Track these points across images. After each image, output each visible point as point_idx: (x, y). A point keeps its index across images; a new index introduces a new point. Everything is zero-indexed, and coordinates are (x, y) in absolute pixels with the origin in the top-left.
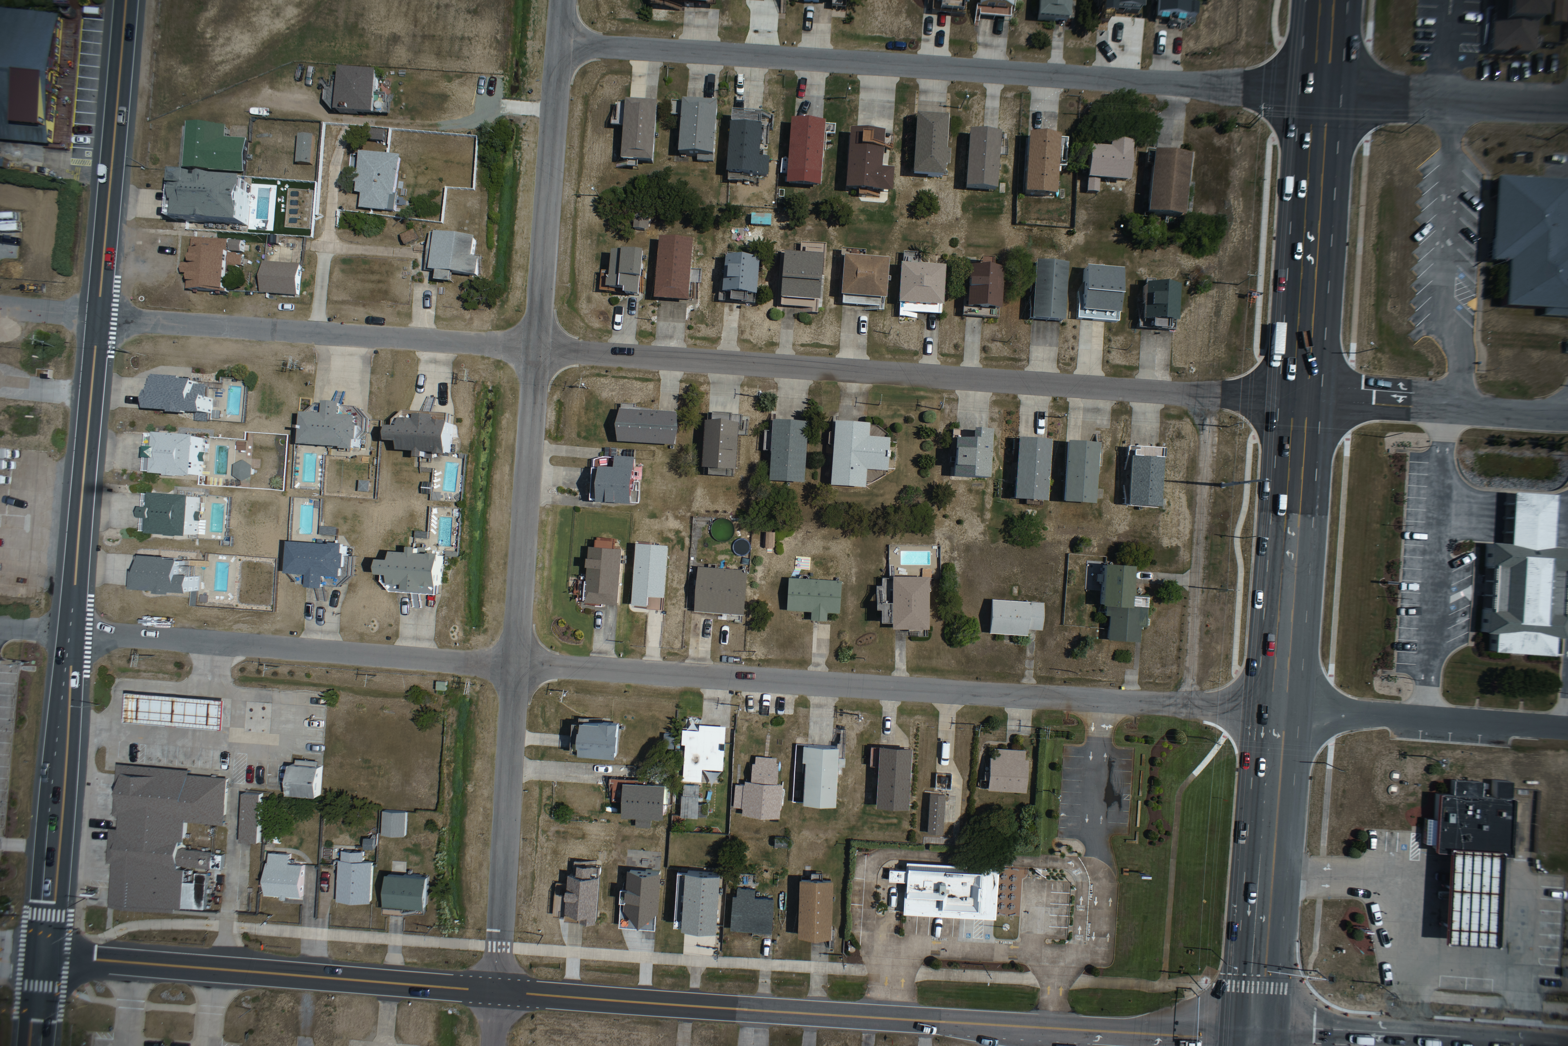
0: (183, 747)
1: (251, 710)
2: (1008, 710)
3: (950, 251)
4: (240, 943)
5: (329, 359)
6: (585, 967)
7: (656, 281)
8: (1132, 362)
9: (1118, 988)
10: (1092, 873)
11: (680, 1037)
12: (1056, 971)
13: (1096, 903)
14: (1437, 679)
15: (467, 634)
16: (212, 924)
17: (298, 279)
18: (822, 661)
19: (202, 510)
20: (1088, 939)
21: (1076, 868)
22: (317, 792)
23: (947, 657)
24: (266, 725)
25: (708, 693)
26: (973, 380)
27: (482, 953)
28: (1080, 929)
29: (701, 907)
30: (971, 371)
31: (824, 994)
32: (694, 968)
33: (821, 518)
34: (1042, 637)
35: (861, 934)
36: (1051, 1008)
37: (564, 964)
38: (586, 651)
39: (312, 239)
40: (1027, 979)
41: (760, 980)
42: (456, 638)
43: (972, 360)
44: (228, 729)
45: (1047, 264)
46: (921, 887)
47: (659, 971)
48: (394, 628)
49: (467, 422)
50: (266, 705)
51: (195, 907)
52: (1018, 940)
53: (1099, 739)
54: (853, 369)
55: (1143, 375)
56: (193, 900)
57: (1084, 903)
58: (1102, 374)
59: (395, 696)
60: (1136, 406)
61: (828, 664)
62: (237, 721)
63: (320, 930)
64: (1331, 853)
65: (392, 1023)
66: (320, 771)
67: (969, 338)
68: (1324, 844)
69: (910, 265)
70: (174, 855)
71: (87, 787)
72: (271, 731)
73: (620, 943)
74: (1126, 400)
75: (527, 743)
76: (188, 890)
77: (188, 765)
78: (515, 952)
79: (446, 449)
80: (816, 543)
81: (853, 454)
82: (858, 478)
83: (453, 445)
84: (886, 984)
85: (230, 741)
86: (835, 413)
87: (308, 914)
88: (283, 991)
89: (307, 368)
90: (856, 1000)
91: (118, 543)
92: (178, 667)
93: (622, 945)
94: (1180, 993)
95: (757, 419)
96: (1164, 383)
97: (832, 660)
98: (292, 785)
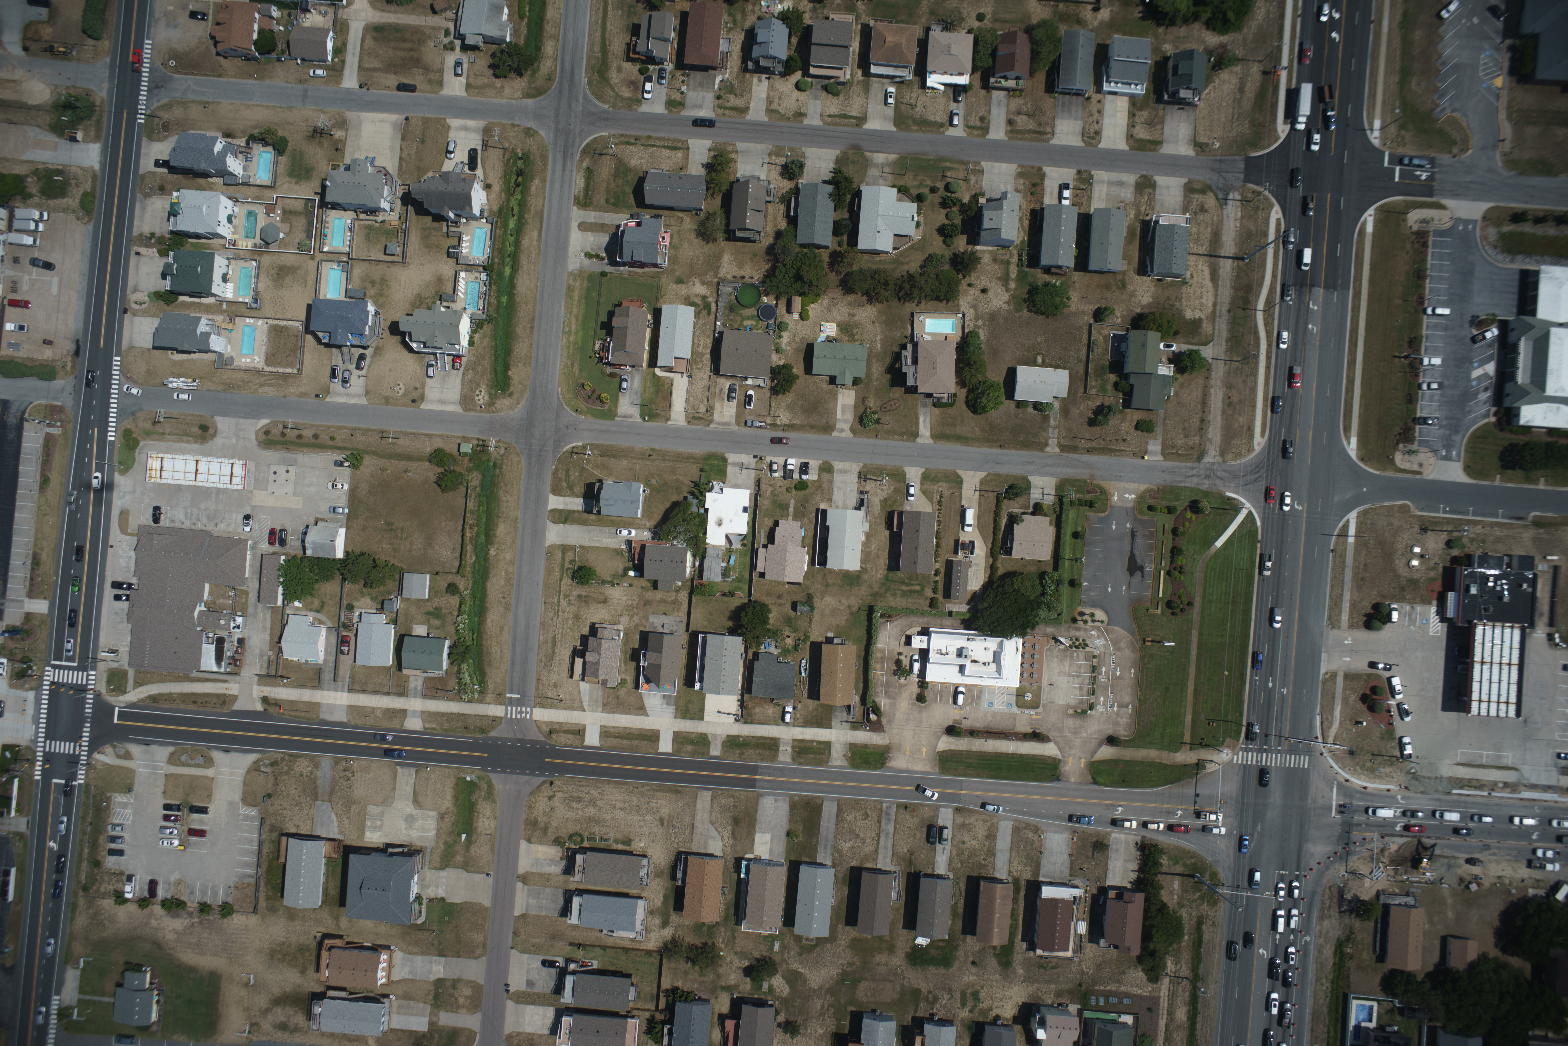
0: (206, 509)
1: (275, 473)
2: (1031, 478)
3: (976, 24)
4: (259, 707)
5: (359, 126)
6: (605, 733)
7: (687, 48)
8: (1157, 136)
9: (1139, 759)
10: (1115, 643)
11: (699, 806)
12: (1078, 742)
13: (1118, 673)
14: (1458, 454)
15: (493, 398)
16: (232, 688)
17: (330, 45)
18: (846, 426)
19: (230, 272)
20: (1110, 710)
21: (1098, 637)
22: (340, 554)
23: (971, 424)
24: (289, 488)
25: (732, 458)
26: (998, 152)
27: (501, 718)
28: (1102, 699)
29: (724, 666)
30: (996, 143)
31: (845, 763)
32: (714, 735)
33: (847, 286)
34: (1067, 404)
35: (883, 702)
36: (1073, 780)
37: (584, 730)
38: (611, 413)
39: (344, 7)
40: (1049, 750)
41: (781, 748)
42: (482, 401)
43: (998, 132)
44: (251, 492)
45: (1072, 37)
46: (944, 651)
47: (679, 738)
48: (420, 391)
49: (496, 187)
50: (290, 468)
51: (215, 668)
52: (1040, 710)
53: (1122, 508)
54: (880, 139)
55: (1167, 149)
56: (213, 661)
57: (1107, 673)
58: (1127, 148)
59: (420, 457)
60: (1160, 180)
61: (852, 430)
62: (260, 484)
63: (339, 694)
64: (1352, 626)
65: (410, 789)
66: (342, 532)
67: (994, 111)
68: (1345, 619)
69: (937, 35)
70: (196, 614)
71: (110, 549)
72: (295, 494)
73: (641, 709)
74: (1150, 173)
75: (550, 507)
76: (209, 651)
77: (210, 527)
78: (535, 717)
79: (476, 211)
80: (843, 311)
81: (879, 218)
82: (884, 243)
83: (482, 211)
84: (908, 753)
85: (253, 503)
86: (862, 182)
87: (327, 677)
88: (302, 756)
89: (337, 133)
90: (877, 769)
91: (145, 306)
92: (203, 430)
93: (642, 711)
94: (1202, 765)
95: (785, 188)
96: (1188, 158)
97: (857, 425)
98: (315, 544)
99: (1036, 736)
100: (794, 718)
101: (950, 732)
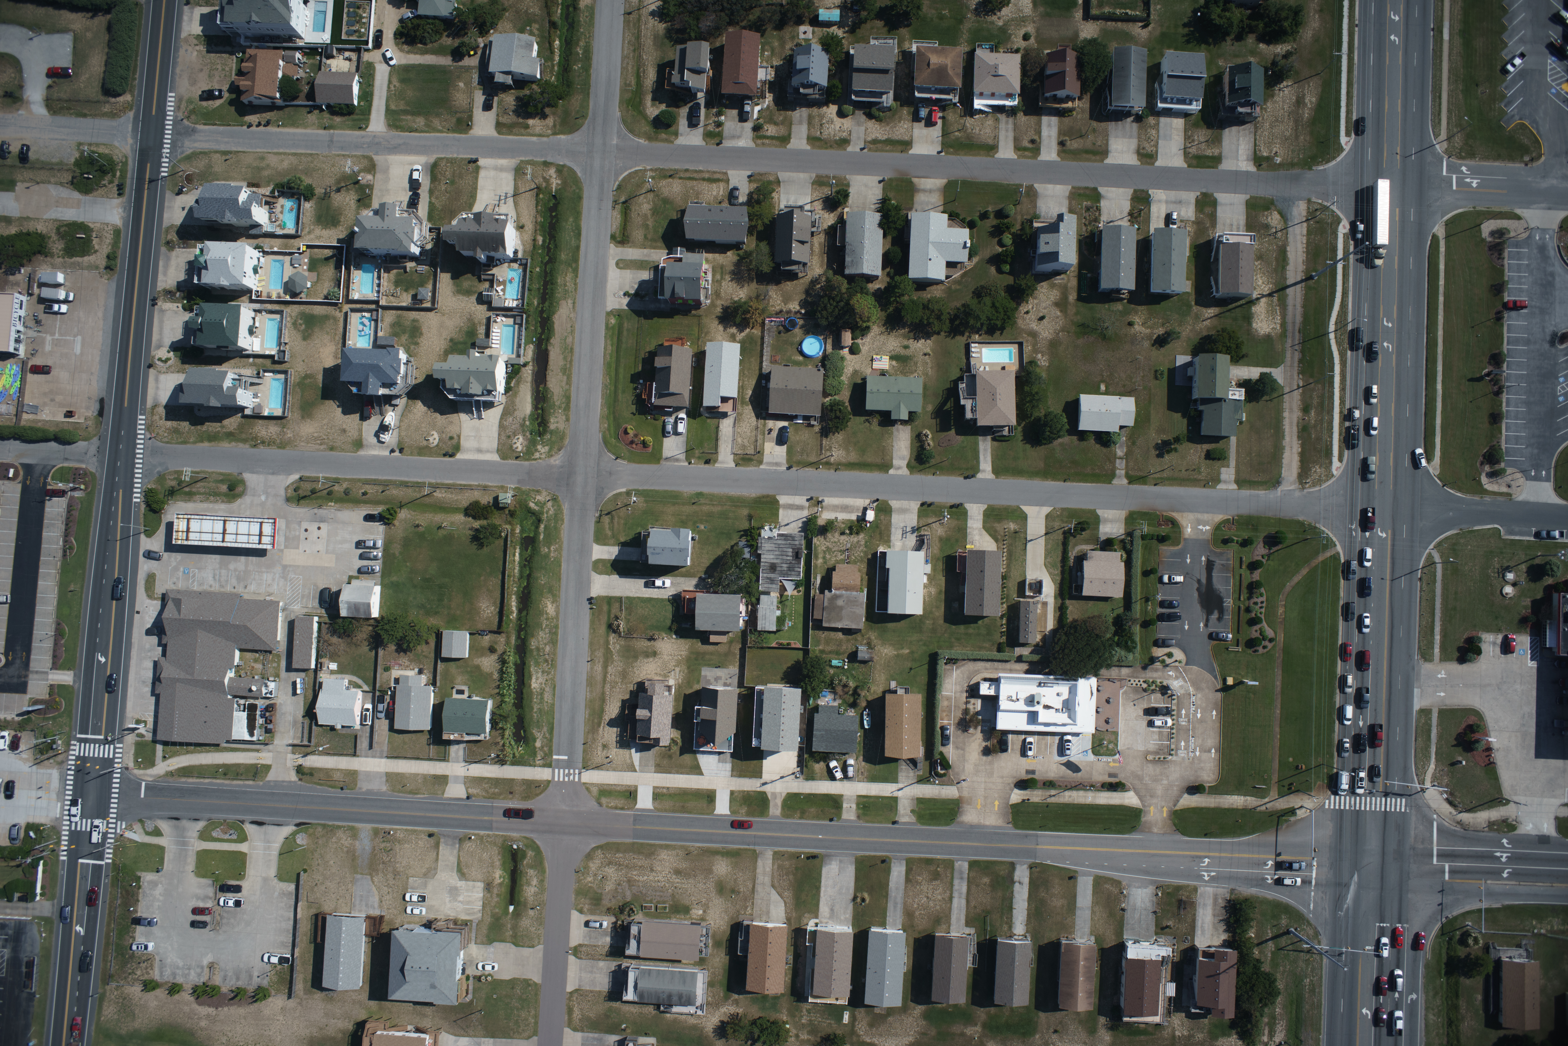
0: (235, 570)
1: (306, 530)
2: (1100, 512)
3: (1023, 44)
4: (293, 777)
5: (386, 170)
6: (657, 795)
7: (724, 77)
8: (1216, 152)
9: (1226, 806)
10: (1194, 684)
11: (759, 870)
12: (1159, 790)
13: (1199, 716)
14: (1548, 474)
15: (531, 445)
16: (264, 757)
17: (356, 89)
18: (904, 463)
19: (257, 324)
20: (1192, 755)
21: (1177, 678)
22: (375, 613)
23: (1034, 457)
24: (321, 546)
25: (783, 499)
26: (1050, 173)
27: (549, 782)
28: (1183, 744)
29: (782, 720)
30: (1049, 164)
31: (913, 819)
32: (774, 794)
34: (1133, 432)
35: (950, 752)
36: (1155, 830)
37: (636, 791)
38: (656, 457)
39: (370, 49)
40: (1129, 799)
41: (845, 805)
42: (520, 449)
43: (1049, 153)
44: (282, 551)
45: (1123, 55)
46: (1014, 698)
47: (737, 798)
48: (455, 441)
49: (529, 226)
50: (322, 525)
51: (247, 737)
52: (1118, 756)
53: (1196, 540)
54: (927, 164)
55: (1226, 165)
56: (246, 730)
57: (1187, 715)
58: (1185, 166)
59: (456, 510)
60: (1221, 197)
61: (909, 466)
62: (292, 542)
63: (377, 760)
64: (1445, 658)
65: (453, 860)
66: (377, 589)
67: (1045, 132)
68: (1437, 650)
71: (136, 616)
72: (327, 552)
73: (695, 768)
74: (1210, 191)
75: (595, 557)
76: (240, 719)
77: (240, 590)
78: (583, 780)
79: (510, 253)
80: (894, 342)
81: (930, 246)
82: (937, 271)
83: (516, 252)
84: (979, 807)
85: (284, 563)
86: (911, 209)
87: (363, 743)
88: (339, 827)
89: (365, 178)
90: (947, 824)
91: (170, 363)
92: (231, 488)
93: (696, 770)
94: (1292, 811)
95: (829, 219)
96: (1247, 173)
97: (914, 463)
98: (348, 603)
99: (1115, 787)
100: (857, 771)
101: (1022, 784)
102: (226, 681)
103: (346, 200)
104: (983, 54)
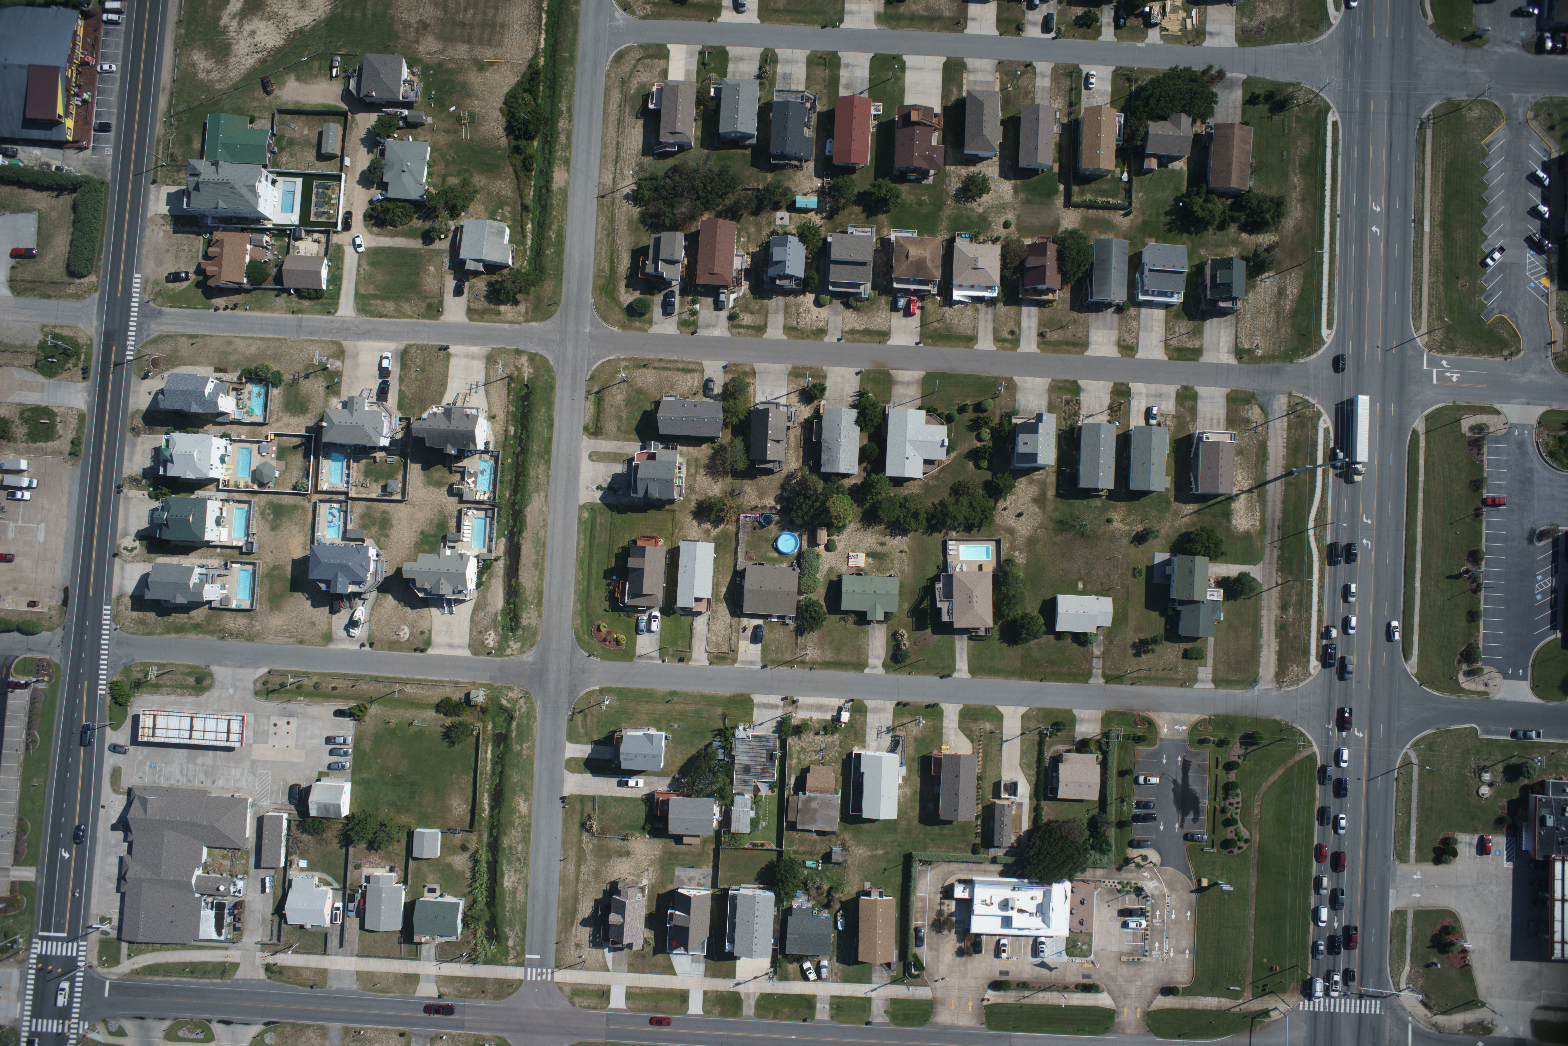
0: (203, 765)
1: (275, 725)
2: (1076, 712)
3: (1003, 233)
4: (262, 975)
5: (356, 356)
6: (631, 995)
7: (697, 267)
8: (1197, 344)
9: (1200, 1008)
10: (1169, 885)
12: (1133, 991)
13: (1173, 916)
14: (1525, 672)
15: (503, 641)
16: (233, 955)
17: (324, 273)
18: (879, 662)
19: (224, 514)
20: (1166, 956)
21: (1151, 879)
22: (345, 811)
23: (1010, 656)
24: (290, 741)
25: (757, 698)
26: (1030, 366)
27: (521, 981)
28: (1157, 945)
29: (756, 927)
30: (1028, 356)
31: (887, 1020)
32: (747, 994)
34: (1110, 633)
35: (924, 953)
36: (1129, 1031)
37: (609, 991)
38: (629, 654)
39: (338, 232)
40: (1103, 1000)
41: (818, 1006)
42: (491, 645)
43: (1029, 344)
44: (251, 746)
45: (1105, 246)
46: (988, 902)
47: (710, 998)
48: (425, 636)
49: (501, 417)
50: (291, 720)
51: (215, 936)
52: (1092, 957)
53: (1172, 740)
54: (905, 356)
55: (1208, 358)
56: (213, 929)
57: (1161, 916)
58: (1166, 358)
59: (427, 706)
60: (1202, 391)
61: (884, 665)
62: (261, 737)
63: (347, 959)
64: (1420, 859)
66: (348, 787)
67: (1025, 323)
68: (1413, 851)
69: (963, 247)
71: (101, 810)
72: (297, 747)
73: (668, 968)
74: (1190, 385)
75: (568, 755)
76: (208, 918)
77: (208, 785)
78: (556, 979)
79: (481, 446)
80: (871, 539)
81: (908, 444)
82: (914, 469)
83: (487, 444)
84: (953, 1007)
85: (253, 758)
86: (888, 402)
87: (334, 942)
88: (309, 1026)
89: (334, 365)
90: (921, 1025)
91: (135, 552)
92: (199, 680)
93: (670, 970)
94: (1266, 1013)
95: (806, 412)
96: (1228, 365)
97: (889, 662)
98: (318, 804)
99: (1088, 988)
100: (831, 972)
101: (996, 985)
102: (193, 881)
103: (315, 387)
104: (962, 244)
